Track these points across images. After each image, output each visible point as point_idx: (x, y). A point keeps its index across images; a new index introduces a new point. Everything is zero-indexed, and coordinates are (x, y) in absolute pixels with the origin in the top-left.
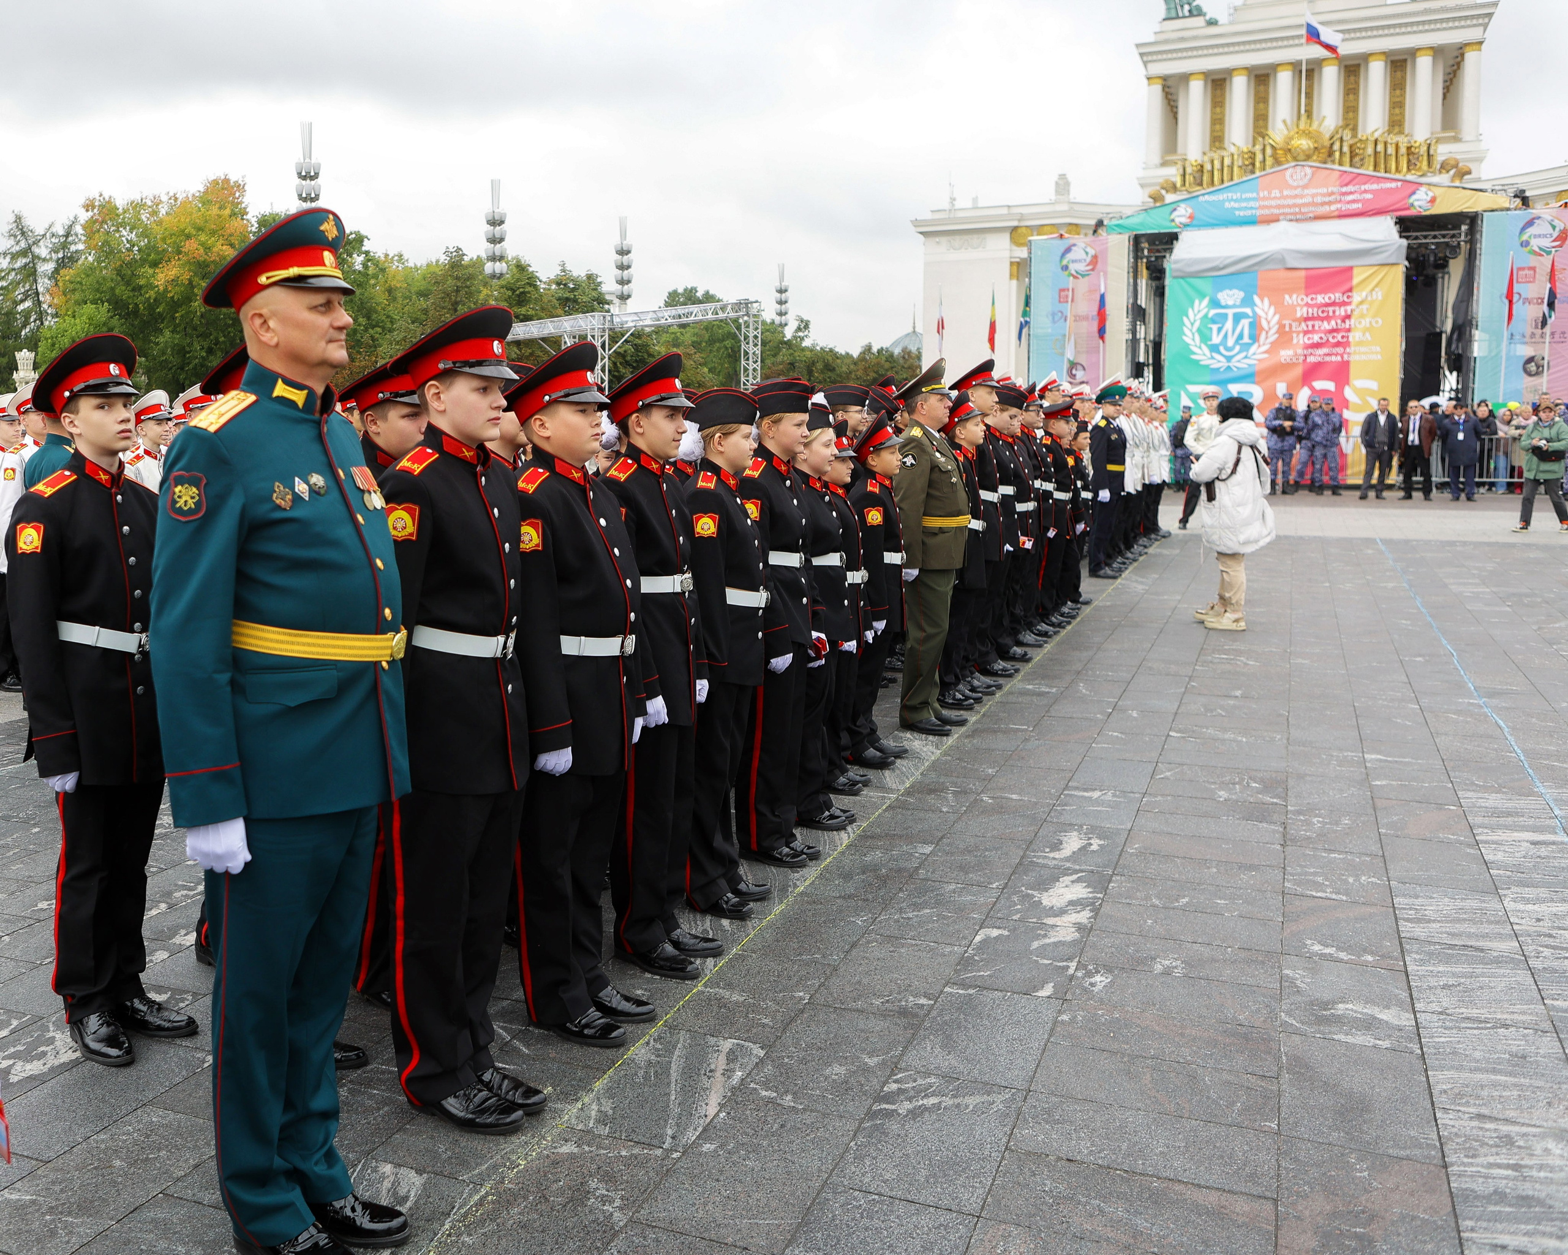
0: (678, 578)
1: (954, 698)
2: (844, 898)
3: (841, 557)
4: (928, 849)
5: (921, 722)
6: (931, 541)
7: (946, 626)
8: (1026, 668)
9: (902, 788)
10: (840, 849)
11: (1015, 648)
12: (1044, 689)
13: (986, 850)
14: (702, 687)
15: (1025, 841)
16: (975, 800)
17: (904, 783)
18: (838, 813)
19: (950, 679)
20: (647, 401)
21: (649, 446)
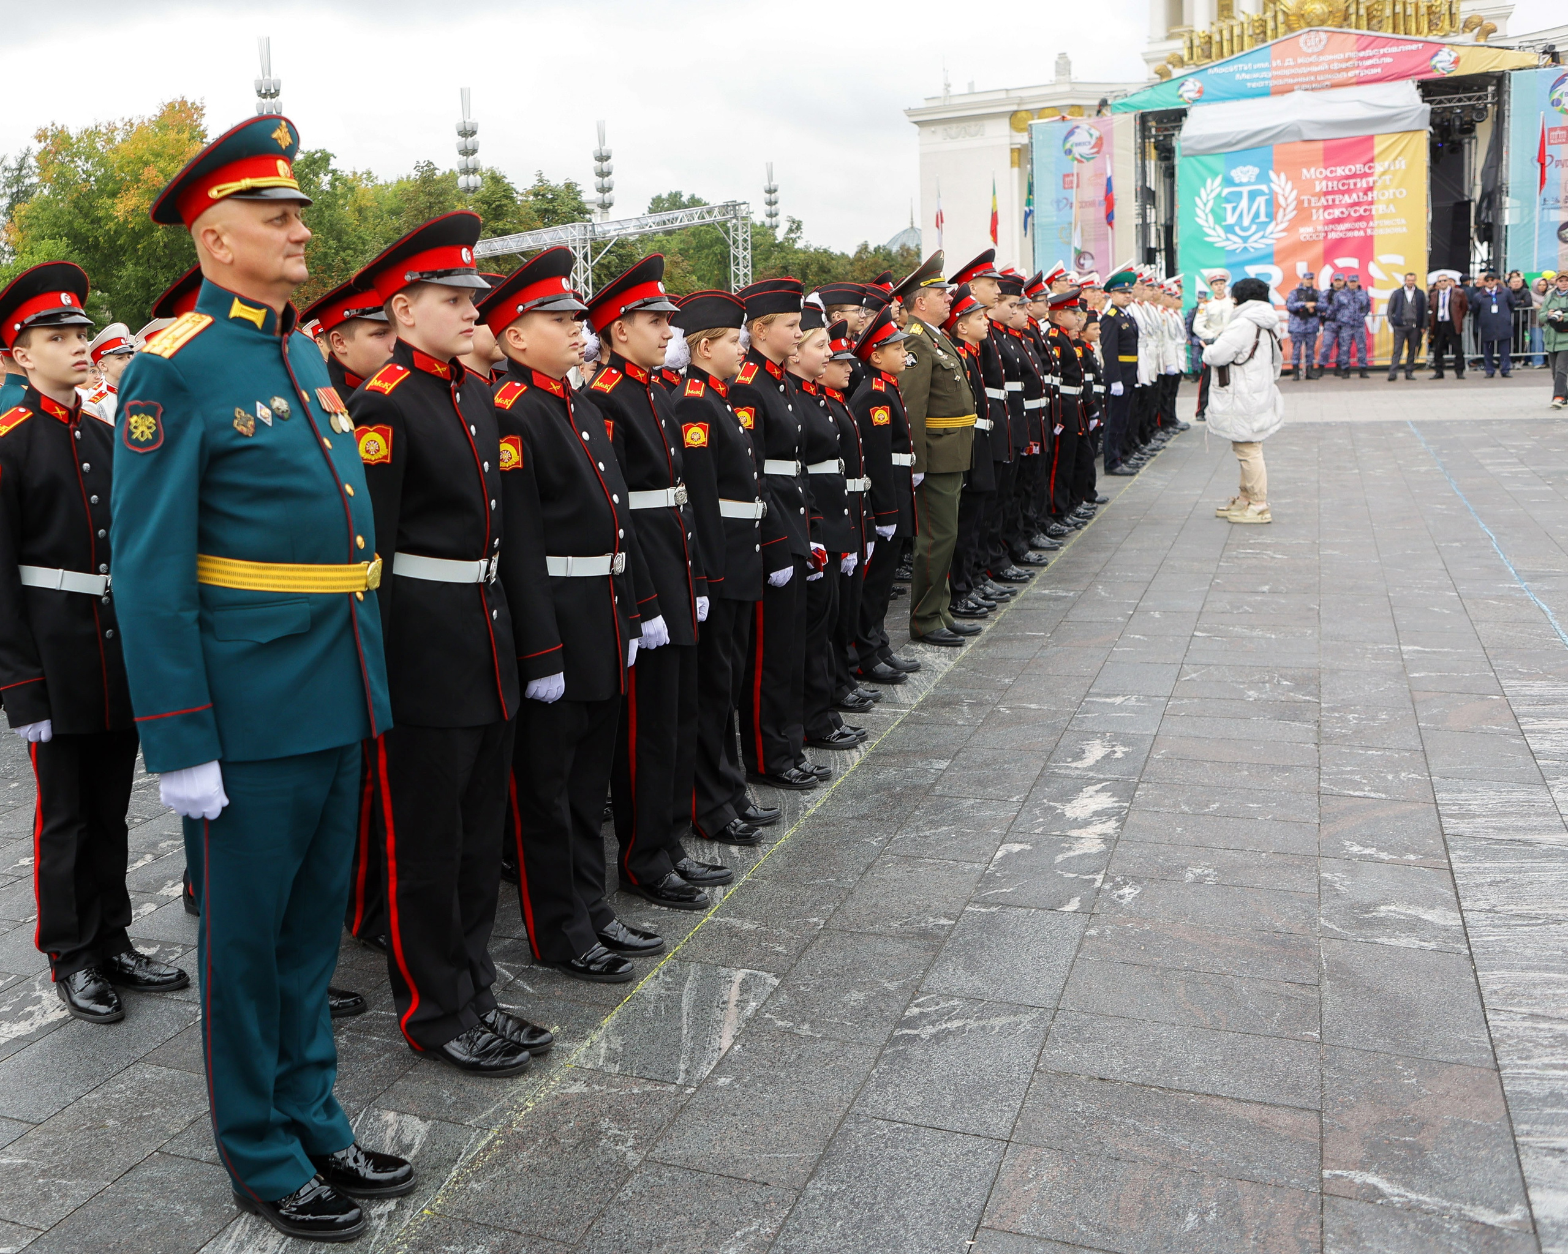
0: (671, 491)
1: (966, 607)
2: (857, 819)
3: (840, 464)
4: (944, 764)
5: (932, 633)
6: (935, 443)
7: (955, 531)
9: (915, 703)
10: (851, 768)
11: (1029, 553)
12: (1061, 593)
13: (1005, 762)
14: (703, 604)
15: (1046, 751)
16: (993, 712)
17: (916, 697)
18: (848, 731)
19: (961, 587)
20: (631, 306)
21: (634, 355)
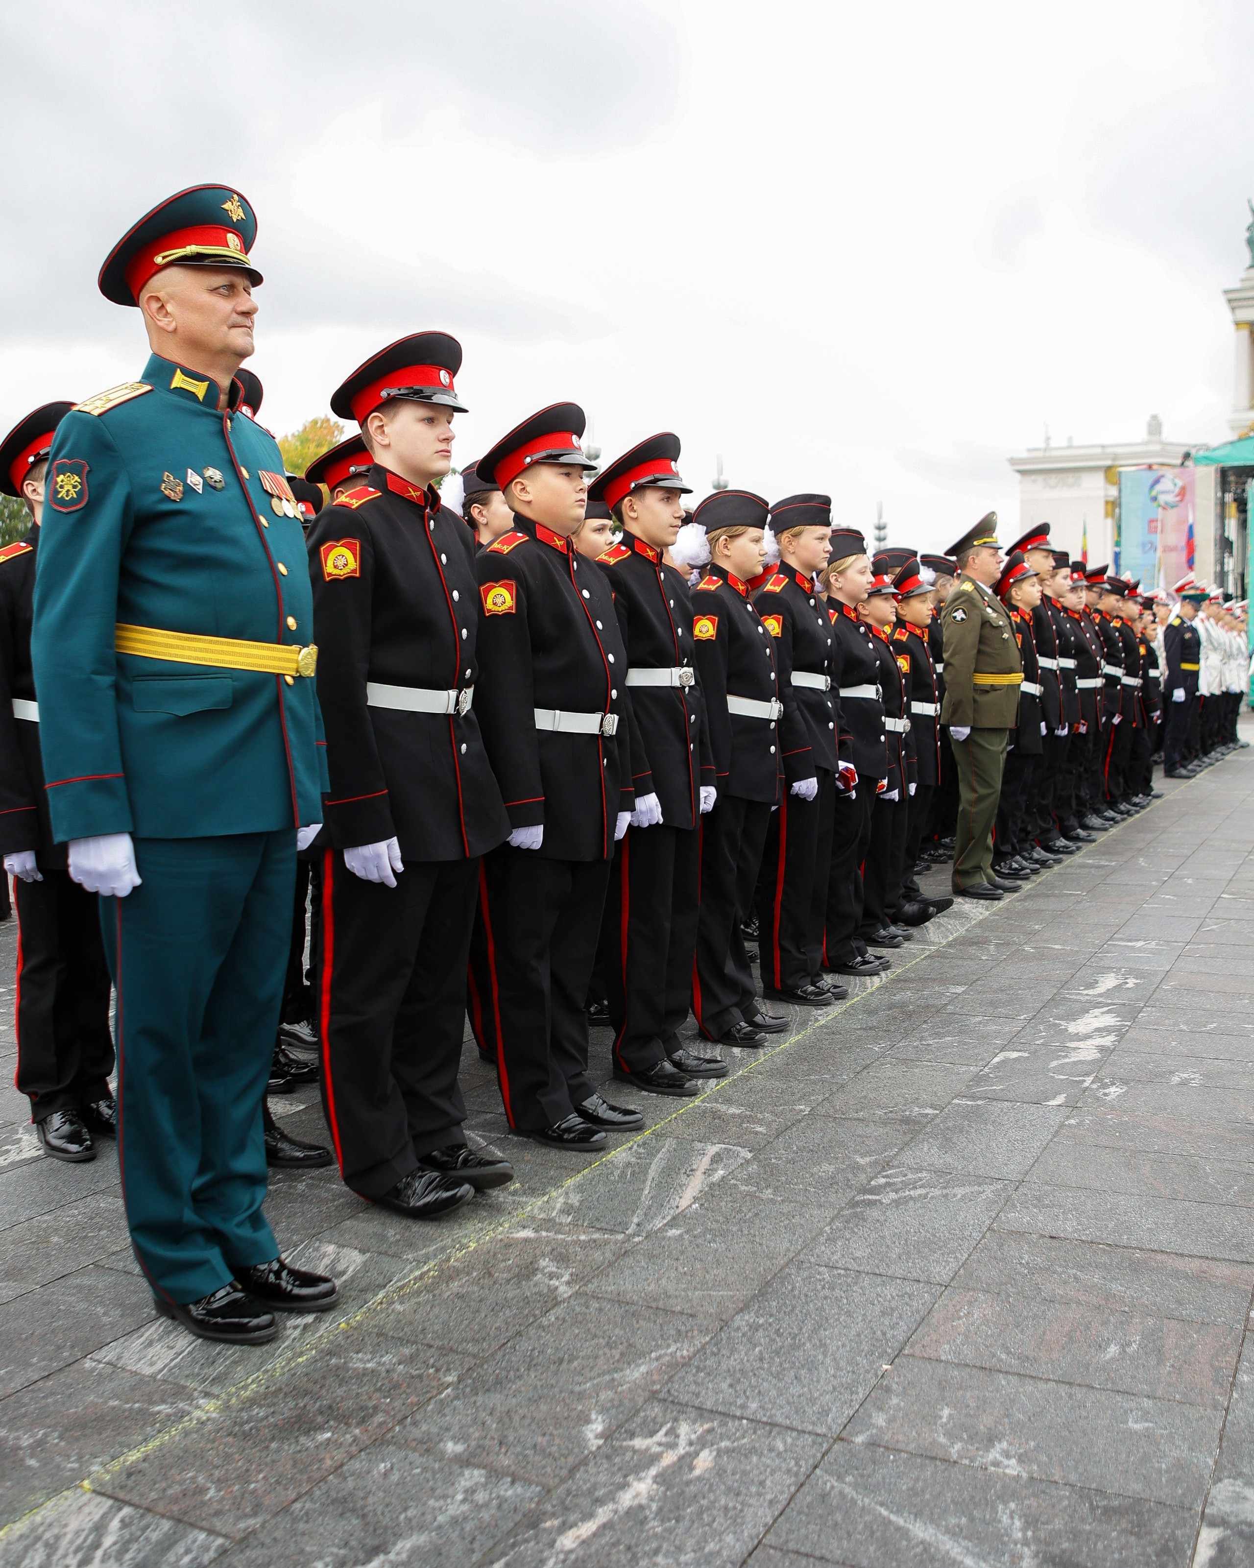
0: (676, 671)
1: (1010, 868)
2: (865, 1029)
3: (877, 690)
4: (960, 989)
5: (972, 886)
6: (982, 699)
7: (999, 786)
8: (1087, 848)
9: (944, 942)
10: (869, 991)
11: (1079, 830)
12: (1103, 863)
13: (1020, 989)
14: (708, 796)
15: (1061, 981)
16: (1018, 950)
17: (947, 937)
18: (872, 959)
19: (1007, 848)
20: (643, 481)
21: (644, 532)
